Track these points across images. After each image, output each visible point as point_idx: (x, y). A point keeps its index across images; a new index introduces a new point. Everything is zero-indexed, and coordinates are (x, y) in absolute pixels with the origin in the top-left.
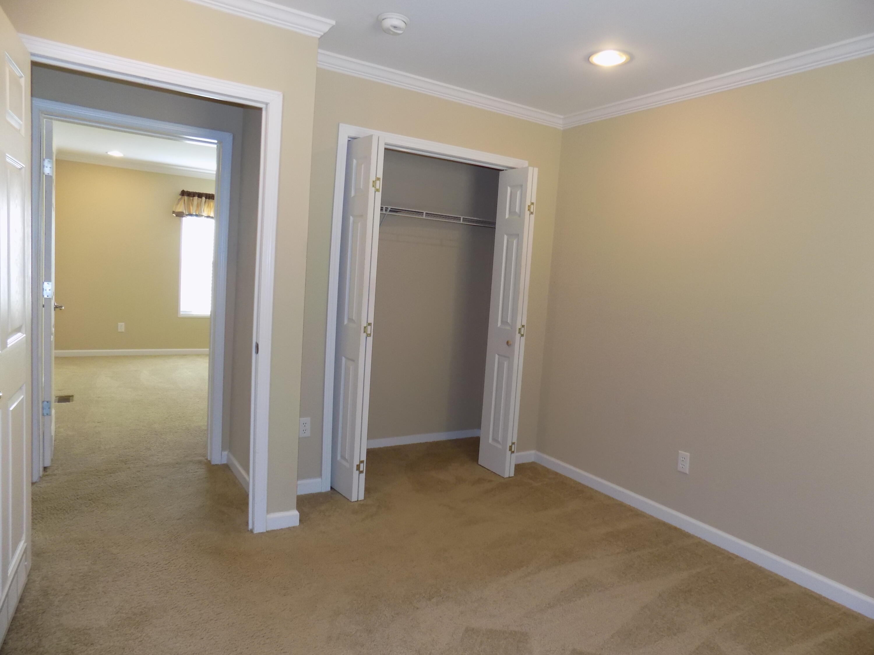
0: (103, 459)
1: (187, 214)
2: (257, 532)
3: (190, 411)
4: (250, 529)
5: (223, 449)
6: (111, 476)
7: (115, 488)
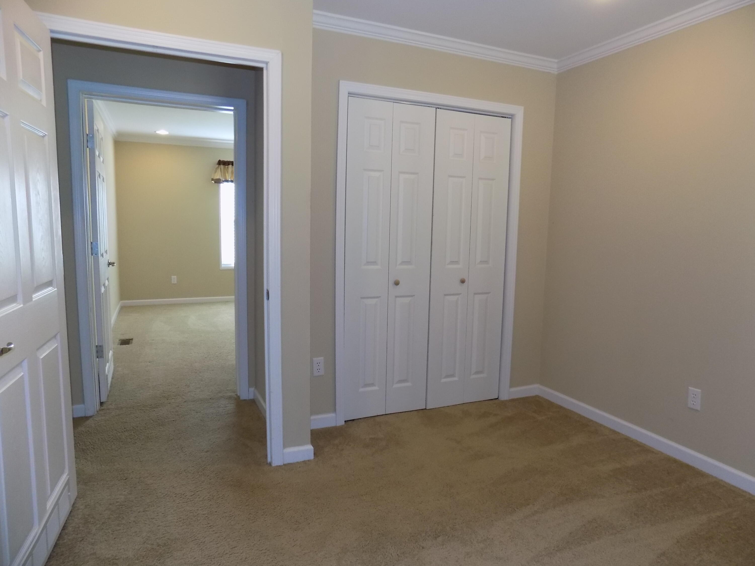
0: (149, 395)
1: (224, 180)
2: (275, 465)
3: (226, 351)
4: (269, 462)
5: (250, 386)
6: (154, 410)
7: (156, 422)
